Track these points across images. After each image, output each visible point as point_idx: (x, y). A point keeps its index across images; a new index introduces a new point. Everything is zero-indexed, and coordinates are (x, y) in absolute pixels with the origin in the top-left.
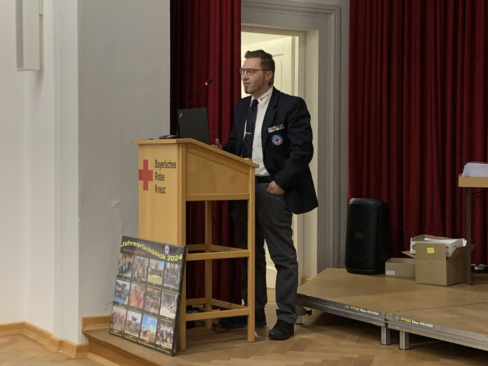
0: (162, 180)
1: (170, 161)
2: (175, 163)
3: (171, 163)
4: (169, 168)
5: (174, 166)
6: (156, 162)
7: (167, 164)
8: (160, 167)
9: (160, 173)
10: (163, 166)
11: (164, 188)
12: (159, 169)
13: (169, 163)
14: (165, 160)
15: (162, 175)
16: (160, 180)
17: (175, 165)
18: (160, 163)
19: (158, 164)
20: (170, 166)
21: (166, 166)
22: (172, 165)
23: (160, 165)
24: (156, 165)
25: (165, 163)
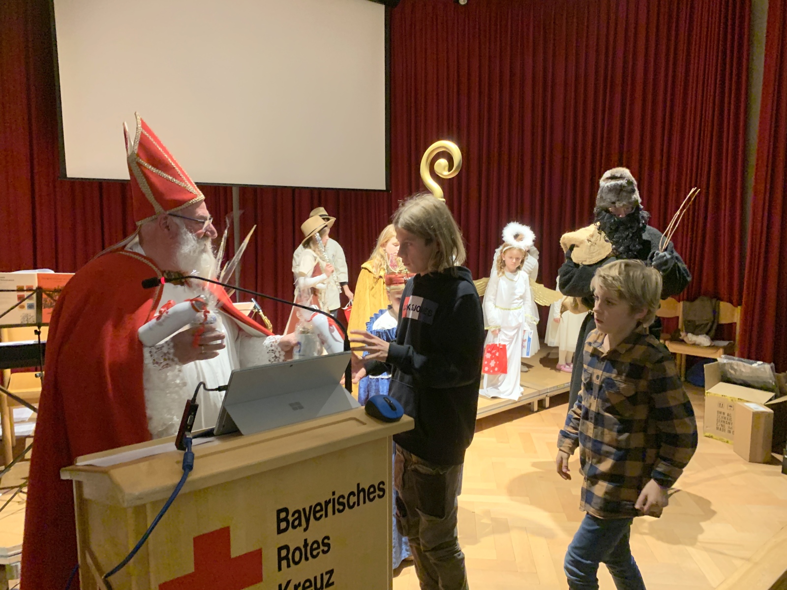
0: (314, 557)
1: (358, 485)
2: (383, 483)
3: (363, 490)
4: (351, 507)
5: (378, 492)
6: (283, 515)
7: (345, 501)
8: (308, 521)
9: (306, 540)
10: (318, 515)
11: (331, 572)
12: (300, 529)
13: (352, 493)
14: (334, 493)
15: (316, 542)
16: (307, 559)
17: (381, 489)
18: (304, 510)
19: (296, 515)
20: (356, 500)
21: (337, 507)
22: (369, 493)
23: (307, 515)
24: (283, 525)
25: (334, 499)
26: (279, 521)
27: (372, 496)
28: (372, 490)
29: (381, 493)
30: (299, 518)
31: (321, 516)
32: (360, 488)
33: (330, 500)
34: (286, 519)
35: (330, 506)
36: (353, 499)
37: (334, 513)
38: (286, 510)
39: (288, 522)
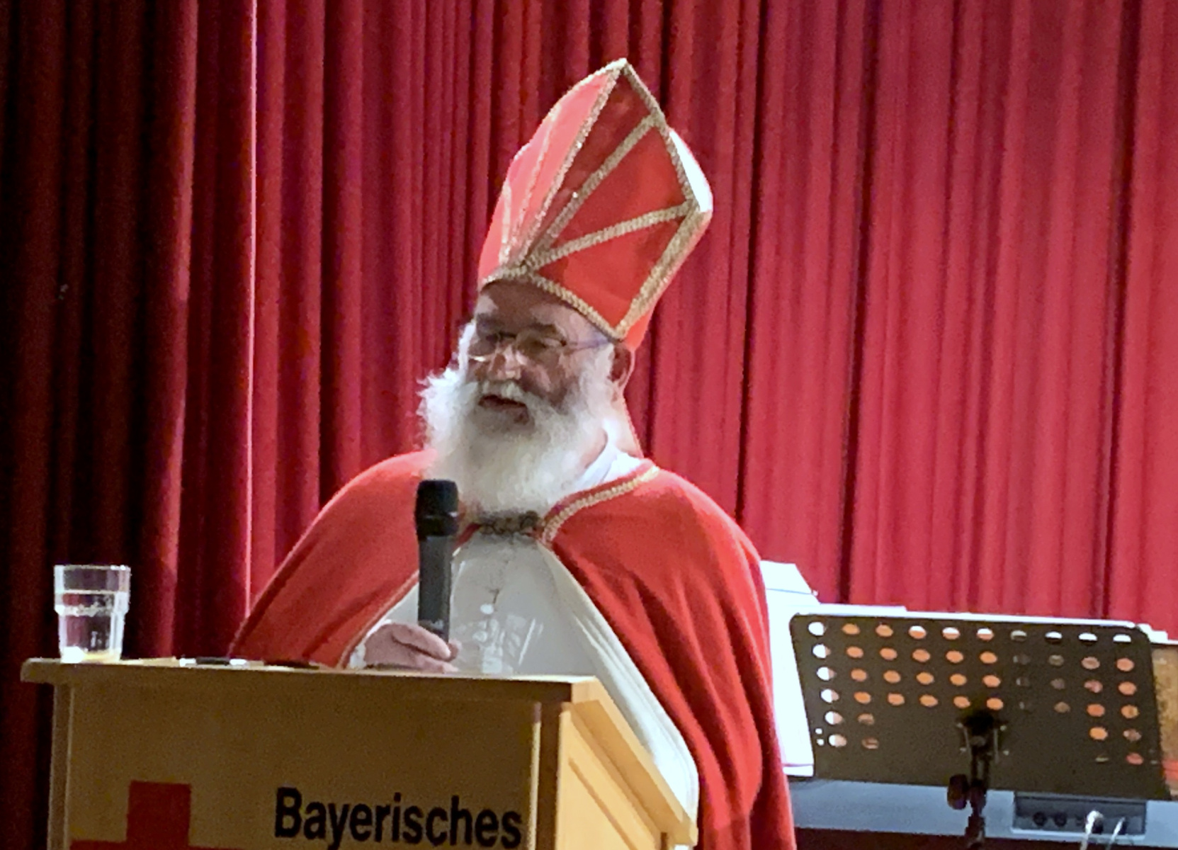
1: (455, 800)
3: (466, 814)
4: (437, 841)
5: (501, 832)
6: (289, 802)
7: (422, 822)
8: (338, 832)
10: (361, 829)
12: (322, 845)
13: (439, 812)
14: (398, 797)
17: (508, 828)
18: (332, 807)
19: (315, 813)
20: (448, 830)
21: (403, 827)
22: (481, 827)
23: (338, 820)
24: (288, 822)
25: (397, 810)
26: (281, 811)
27: (486, 835)
28: (487, 821)
29: (511, 838)
30: (321, 820)
31: (367, 834)
32: (461, 807)
33: (388, 807)
34: (294, 812)
35: (388, 822)
36: (441, 826)
37: (395, 837)
38: (294, 793)
39: (298, 819)
